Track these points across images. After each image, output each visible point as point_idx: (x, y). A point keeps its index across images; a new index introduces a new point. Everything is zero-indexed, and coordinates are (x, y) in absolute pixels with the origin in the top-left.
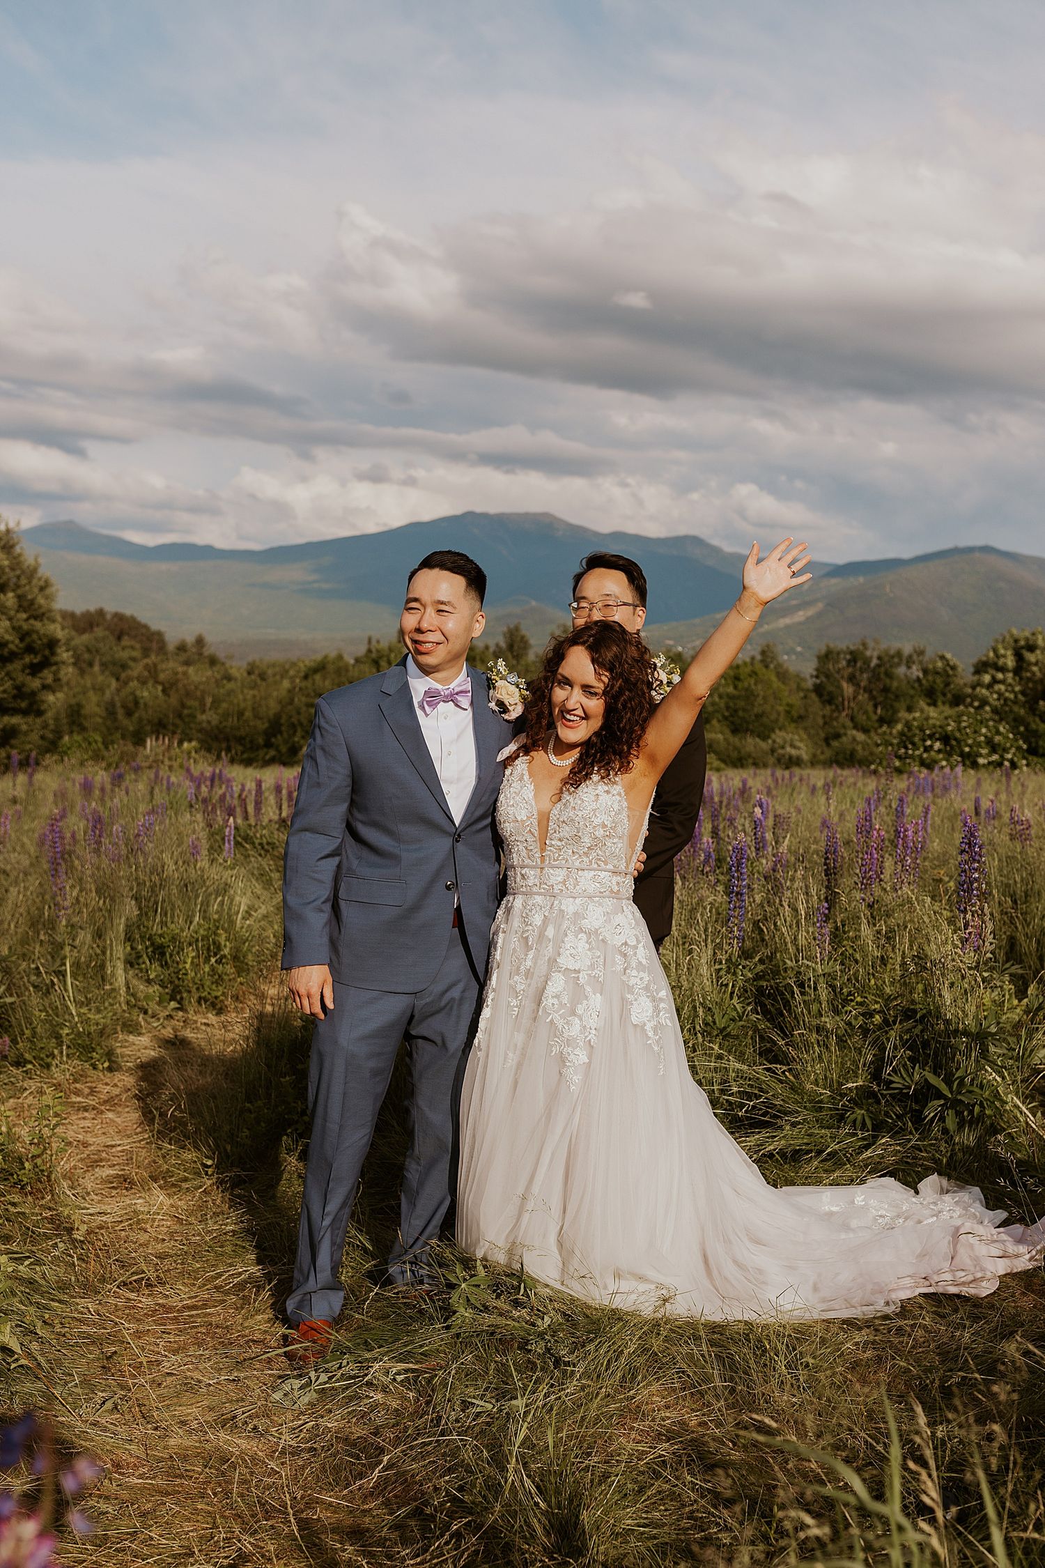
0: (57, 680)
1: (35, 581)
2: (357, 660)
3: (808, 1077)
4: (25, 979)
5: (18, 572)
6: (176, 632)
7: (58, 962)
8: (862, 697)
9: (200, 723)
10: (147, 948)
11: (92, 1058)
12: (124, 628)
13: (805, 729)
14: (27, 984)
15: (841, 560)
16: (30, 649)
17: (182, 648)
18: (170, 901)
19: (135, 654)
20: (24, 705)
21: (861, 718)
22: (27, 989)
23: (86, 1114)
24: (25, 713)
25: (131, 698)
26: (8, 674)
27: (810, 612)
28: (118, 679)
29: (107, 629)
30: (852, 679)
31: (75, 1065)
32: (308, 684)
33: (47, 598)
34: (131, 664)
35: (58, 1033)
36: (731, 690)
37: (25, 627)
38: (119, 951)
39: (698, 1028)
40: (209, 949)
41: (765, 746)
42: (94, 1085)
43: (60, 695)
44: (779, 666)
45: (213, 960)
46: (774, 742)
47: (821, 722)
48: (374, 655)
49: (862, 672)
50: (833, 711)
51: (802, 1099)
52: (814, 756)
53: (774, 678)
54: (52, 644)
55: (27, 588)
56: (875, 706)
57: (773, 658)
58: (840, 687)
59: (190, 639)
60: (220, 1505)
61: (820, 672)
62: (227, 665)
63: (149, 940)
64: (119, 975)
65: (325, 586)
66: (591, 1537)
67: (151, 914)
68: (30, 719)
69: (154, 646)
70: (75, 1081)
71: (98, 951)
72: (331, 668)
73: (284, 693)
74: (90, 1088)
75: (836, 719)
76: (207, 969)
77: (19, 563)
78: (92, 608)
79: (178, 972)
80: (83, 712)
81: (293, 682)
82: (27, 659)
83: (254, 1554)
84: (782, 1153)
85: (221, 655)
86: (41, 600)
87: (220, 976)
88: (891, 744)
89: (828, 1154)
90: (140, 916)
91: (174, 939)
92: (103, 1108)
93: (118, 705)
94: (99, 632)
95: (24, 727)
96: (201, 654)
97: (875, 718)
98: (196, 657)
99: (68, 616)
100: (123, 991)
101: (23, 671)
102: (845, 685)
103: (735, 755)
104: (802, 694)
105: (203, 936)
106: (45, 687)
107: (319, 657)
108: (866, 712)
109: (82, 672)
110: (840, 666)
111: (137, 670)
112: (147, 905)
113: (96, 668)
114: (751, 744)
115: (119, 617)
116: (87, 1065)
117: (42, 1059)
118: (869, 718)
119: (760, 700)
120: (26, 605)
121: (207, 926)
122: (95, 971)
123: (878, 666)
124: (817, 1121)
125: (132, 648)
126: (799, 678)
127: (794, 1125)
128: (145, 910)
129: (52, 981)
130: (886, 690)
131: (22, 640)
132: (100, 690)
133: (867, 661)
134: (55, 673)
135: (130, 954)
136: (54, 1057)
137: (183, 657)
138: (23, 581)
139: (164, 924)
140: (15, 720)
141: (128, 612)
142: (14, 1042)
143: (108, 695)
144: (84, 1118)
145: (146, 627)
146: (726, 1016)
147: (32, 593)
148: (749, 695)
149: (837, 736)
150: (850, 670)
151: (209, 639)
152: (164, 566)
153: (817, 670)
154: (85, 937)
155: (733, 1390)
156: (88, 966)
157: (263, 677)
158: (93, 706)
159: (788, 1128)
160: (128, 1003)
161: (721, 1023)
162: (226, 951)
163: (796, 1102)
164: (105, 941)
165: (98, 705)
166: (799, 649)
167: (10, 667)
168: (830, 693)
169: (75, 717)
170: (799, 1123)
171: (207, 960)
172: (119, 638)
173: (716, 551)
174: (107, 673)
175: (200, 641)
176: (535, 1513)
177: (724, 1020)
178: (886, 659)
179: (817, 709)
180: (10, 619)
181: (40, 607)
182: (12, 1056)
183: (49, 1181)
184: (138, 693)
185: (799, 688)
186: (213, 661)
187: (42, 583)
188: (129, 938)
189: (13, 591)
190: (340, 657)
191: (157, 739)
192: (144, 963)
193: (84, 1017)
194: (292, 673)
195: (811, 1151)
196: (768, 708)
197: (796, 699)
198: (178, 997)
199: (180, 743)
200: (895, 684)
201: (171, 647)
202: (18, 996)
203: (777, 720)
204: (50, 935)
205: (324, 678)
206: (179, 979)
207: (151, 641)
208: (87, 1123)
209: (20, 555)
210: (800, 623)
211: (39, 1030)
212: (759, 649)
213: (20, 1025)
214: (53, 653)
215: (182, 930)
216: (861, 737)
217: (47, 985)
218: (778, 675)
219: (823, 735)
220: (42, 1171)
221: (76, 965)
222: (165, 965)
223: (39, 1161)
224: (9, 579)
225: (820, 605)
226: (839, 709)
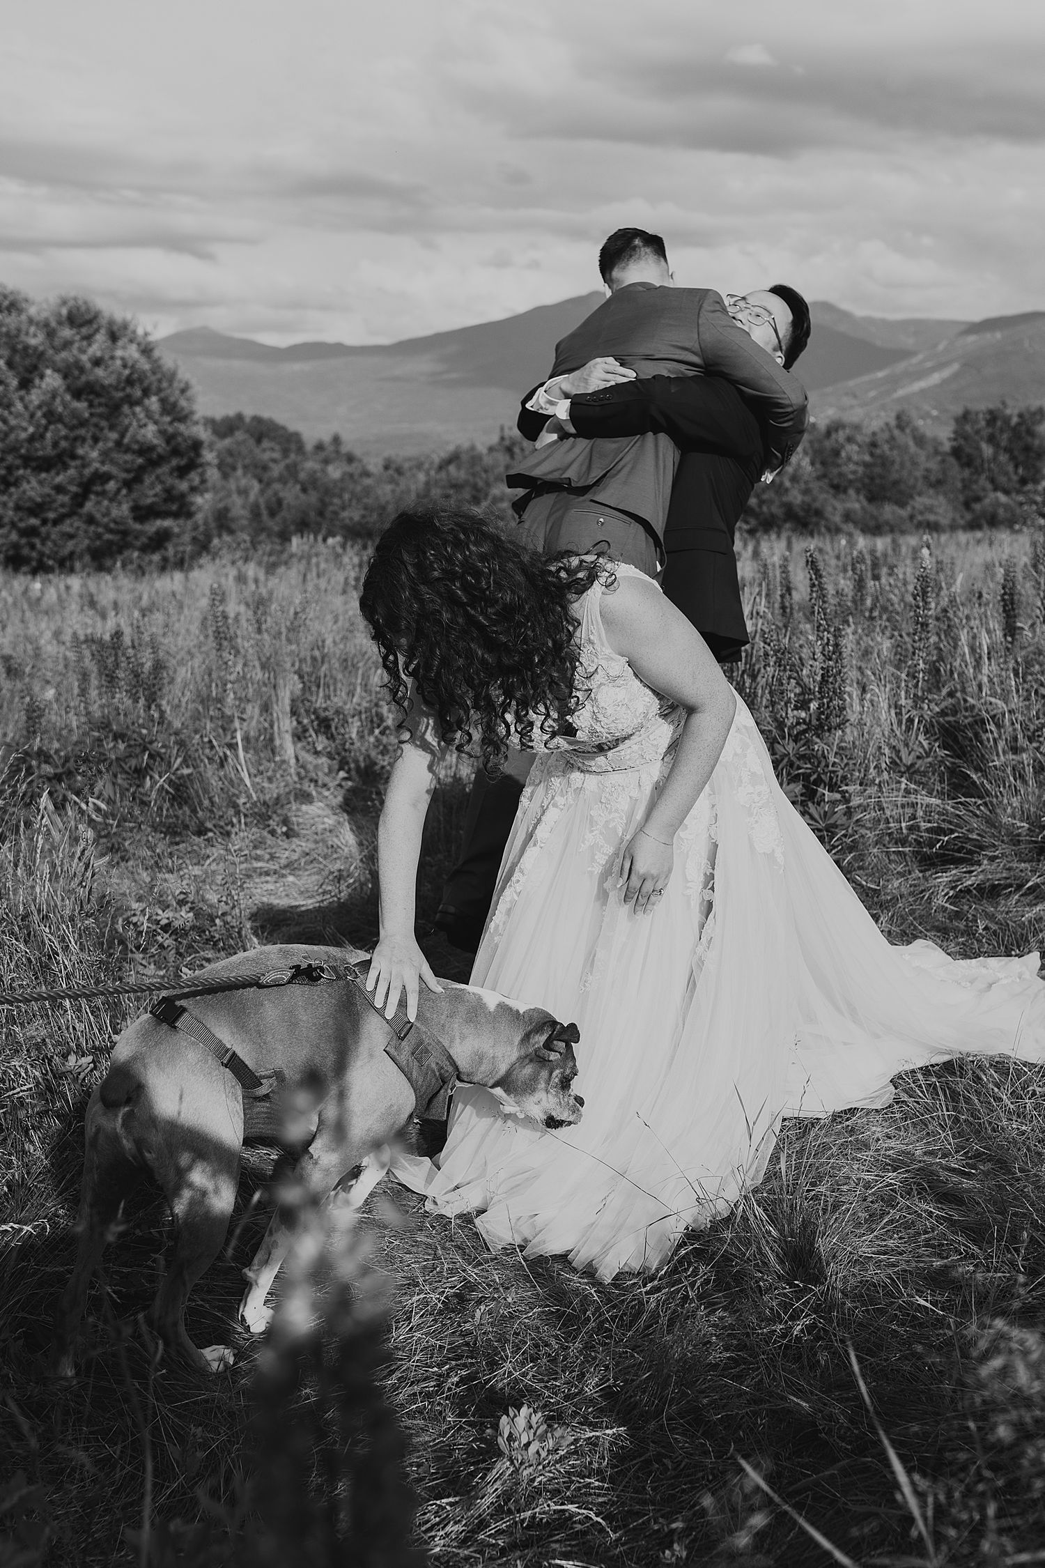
0: (203, 481)
1: (175, 384)
2: (491, 449)
3: (1005, 810)
4: (200, 751)
5: (159, 376)
6: (313, 432)
7: (229, 737)
8: (1003, 458)
9: (343, 520)
10: (312, 721)
11: (269, 826)
12: (263, 430)
13: (945, 494)
14: (202, 757)
15: (977, 316)
16: (176, 452)
17: (320, 447)
18: (331, 677)
19: (276, 455)
20: (174, 507)
21: (1002, 480)
22: (202, 761)
23: (268, 878)
24: (175, 515)
25: (274, 499)
26: (158, 477)
27: (946, 373)
28: (260, 481)
29: (247, 431)
30: (991, 439)
31: (255, 833)
32: (443, 475)
33: (188, 399)
34: (271, 465)
35: (235, 802)
36: (867, 458)
37: (170, 430)
38: (286, 724)
39: (884, 766)
40: (372, 721)
41: (904, 513)
42: (273, 851)
43: (208, 496)
44: (915, 429)
45: (377, 731)
46: (914, 508)
47: (959, 485)
48: (507, 443)
49: (1002, 431)
50: (972, 474)
51: (1000, 832)
52: (954, 520)
53: (911, 443)
54: (197, 445)
55: (169, 391)
56: (1016, 467)
57: (908, 423)
58: (978, 449)
59: (327, 438)
60: (439, 1237)
61: (959, 434)
62: (365, 461)
63: (314, 713)
64: (289, 749)
65: (454, 376)
66: (828, 1264)
67: (314, 689)
68: (181, 522)
69: (293, 447)
70: (255, 847)
71: (266, 725)
72: (464, 457)
73: (421, 486)
74: (270, 854)
75: (976, 482)
76: (372, 739)
77: (159, 367)
78: (231, 413)
79: (344, 744)
80: (230, 515)
81: (428, 474)
82: (175, 462)
83: (480, 1283)
84: (980, 888)
85: (358, 452)
86: (183, 403)
87: (385, 746)
88: (1036, 503)
89: (1028, 888)
90: (303, 689)
91: (337, 712)
92: (284, 872)
93: (263, 506)
94: (240, 435)
95: (176, 530)
96: (337, 452)
97: (1015, 478)
98: (334, 455)
99: (210, 422)
100: (293, 761)
101: (171, 473)
102: (984, 446)
103: (872, 523)
104: (939, 458)
105: (366, 708)
106: (193, 489)
107: (451, 448)
108: (1006, 474)
109: (225, 476)
110: (979, 426)
111: (276, 470)
112: (311, 682)
113: (240, 472)
114: (889, 511)
115: (257, 420)
116: (265, 833)
117: (222, 827)
118: (1010, 480)
119: (897, 466)
120: (169, 408)
121: (368, 699)
122: (265, 745)
123: (1019, 424)
124: (1016, 855)
125: (272, 449)
126: (937, 443)
127: (992, 859)
128: (308, 684)
129: (225, 753)
130: (1027, 449)
131: (168, 442)
132: (243, 492)
133: (1007, 420)
134: (202, 475)
135: (296, 728)
136: (233, 826)
137: (322, 455)
138: (165, 385)
139: (327, 697)
140: (167, 523)
141: (266, 414)
142: (194, 811)
143: (252, 497)
144: (267, 882)
145: (284, 428)
146: (913, 753)
147: (174, 395)
148: (885, 462)
149: (978, 499)
150: (990, 430)
151: (345, 437)
152: (297, 367)
153: (955, 432)
154: (253, 710)
155: (957, 1120)
156: (257, 740)
157: (399, 471)
158: (238, 508)
159: (985, 862)
160: (298, 774)
161: (907, 759)
162: (389, 722)
163: (993, 836)
164: (271, 714)
165: (244, 507)
166: (935, 413)
167: (159, 471)
168: (969, 456)
169: (223, 521)
170: (997, 857)
171: (371, 732)
172: (259, 441)
173: (845, 315)
174: (249, 476)
175: (336, 440)
176: (767, 1241)
177: (911, 757)
178: (1027, 416)
179: (957, 473)
180: (156, 423)
181: (183, 409)
182: (193, 825)
183: (240, 936)
184: (281, 494)
185: (937, 452)
186: (350, 459)
187: (182, 385)
188: (294, 712)
189: (156, 394)
190: (473, 448)
191: (302, 537)
192: (310, 736)
193: (259, 787)
194: (426, 466)
195: (1011, 886)
196: (905, 473)
197: (933, 465)
198: (346, 768)
199: (325, 540)
200: (1037, 442)
201: (309, 446)
202: (194, 768)
203: (914, 487)
204: (219, 709)
205: (459, 468)
206: (345, 750)
207: (290, 442)
208: (270, 886)
209: (159, 358)
210: (936, 386)
211: (216, 799)
212: (893, 415)
213: (198, 796)
214: (198, 455)
215: (345, 703)
216: (1003, 498)
217: (220, 758)
218: (914, 438)
219: (961, 498)
220: (233, 927)
221: (246, 739)
222: (331, 738)
223: (229, 918)
224: (151, 384)
225: (956, 367)
226: (978, 472)
